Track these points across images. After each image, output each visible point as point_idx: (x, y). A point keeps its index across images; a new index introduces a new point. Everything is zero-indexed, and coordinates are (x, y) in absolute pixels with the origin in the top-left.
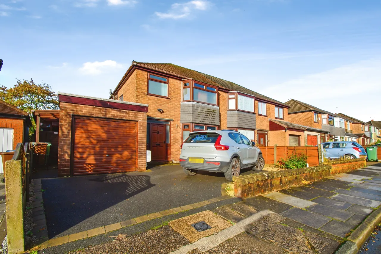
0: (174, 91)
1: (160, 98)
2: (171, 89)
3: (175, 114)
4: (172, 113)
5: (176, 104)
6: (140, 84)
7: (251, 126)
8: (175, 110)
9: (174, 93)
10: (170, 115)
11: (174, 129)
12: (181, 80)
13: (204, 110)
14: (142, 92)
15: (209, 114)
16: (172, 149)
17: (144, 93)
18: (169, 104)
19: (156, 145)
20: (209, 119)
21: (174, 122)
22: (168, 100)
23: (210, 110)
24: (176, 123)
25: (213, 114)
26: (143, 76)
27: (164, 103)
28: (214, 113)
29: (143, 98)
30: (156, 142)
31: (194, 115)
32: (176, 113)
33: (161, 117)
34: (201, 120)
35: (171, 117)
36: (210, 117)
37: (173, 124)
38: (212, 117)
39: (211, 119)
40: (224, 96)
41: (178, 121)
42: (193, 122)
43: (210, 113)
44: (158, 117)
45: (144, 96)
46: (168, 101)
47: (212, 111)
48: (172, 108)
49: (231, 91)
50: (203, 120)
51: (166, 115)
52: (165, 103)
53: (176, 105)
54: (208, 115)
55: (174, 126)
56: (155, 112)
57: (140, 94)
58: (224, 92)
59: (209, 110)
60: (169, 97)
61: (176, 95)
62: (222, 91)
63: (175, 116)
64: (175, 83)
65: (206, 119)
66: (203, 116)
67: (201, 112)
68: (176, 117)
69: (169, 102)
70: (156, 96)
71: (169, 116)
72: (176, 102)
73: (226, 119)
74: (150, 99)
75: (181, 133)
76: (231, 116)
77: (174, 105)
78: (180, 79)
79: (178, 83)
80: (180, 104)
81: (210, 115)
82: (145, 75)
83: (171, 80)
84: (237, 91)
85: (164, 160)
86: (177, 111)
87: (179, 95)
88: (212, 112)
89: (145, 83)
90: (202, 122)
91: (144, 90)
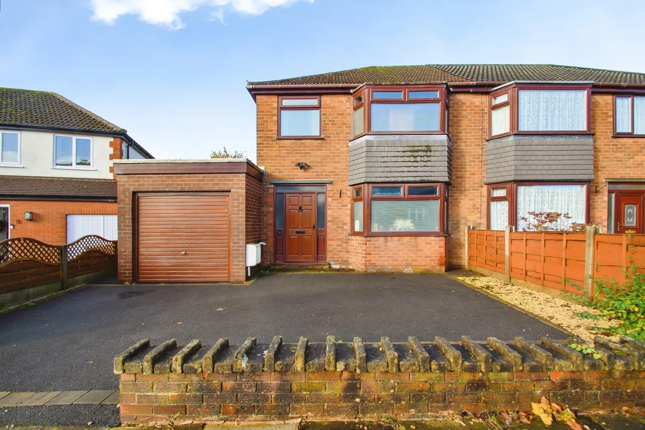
0: (334, 121)
1: (303, 141)
2: (327, 118)
3: (335, 168)
4: (329, 167)
5: (338, 146)
6: (264, 121)
7: (570, 172)
8: (337, 159)
9: (332, 124)
10: (325, 172)
11: (335, 200)
12: (350, 94)
13: (400, 149)
14: (267, 137)
15: (415, 157)
16: (330, 240)
17: (272, 137)
18: (321, 150)
19: (297, 232)
20: (413, 169)
21: (334, 185)
22: (319, 141)
23: (416, 148)
24: (339, 186)
25: (427, 156)
26: (269, 105)
27: (311, 150)
28: (429, 154)
29: (270, 147)
30: (297, 228)
31: (370, 164)
32: (338, 165)
33: (305, 178)
34: (389, 175)
35: (327, 175)
36: (416, 164)
37: (332, 190)
38: (423, 164)
39: (419, 169)
40: (477, 104)
41: (342, 181)
42: (369, 180)
43: (416, 154)
44: (300, 178)
45: (271, 142)
46: (320, 144)
47: (424, 148)
48: (329, 156)
49: (498, 85)
50: (396, 174)
51: (315, 174)
52: (313, 150)
53: (338, 149)
54: (412, 159)
55: (334, 194)
56: (293, 169)
57: (264, 141)
58: (473, 93)
59: (414, 147)
60: (323, 136)
61: (338, 127)
62: (469, 93)
63: (335, 172)
64: (336, 104)
65: (406, 169)
66: (397, 164)
67: (392, 154)
68: (339, 175)
69: (321, 146)
70: (295, 139)
71: (322, 175)
72: (339, 144)
73: (482, 162)
74: (283, 147)
75: (349, 206)
76: (495, 151)
77: (333, 150)
78: (345, 91)
79: (342, 102)
80: (348, 146)
81: (419, 159)
82: (274, 102)
83: (327, 100)
84: (513, 82)
85: (312, 262)
86: (339, 162)
87: (347, 127)
88: (424, 151)
89: (272, 118)
90: (393, 179)
91: (272, 131)
